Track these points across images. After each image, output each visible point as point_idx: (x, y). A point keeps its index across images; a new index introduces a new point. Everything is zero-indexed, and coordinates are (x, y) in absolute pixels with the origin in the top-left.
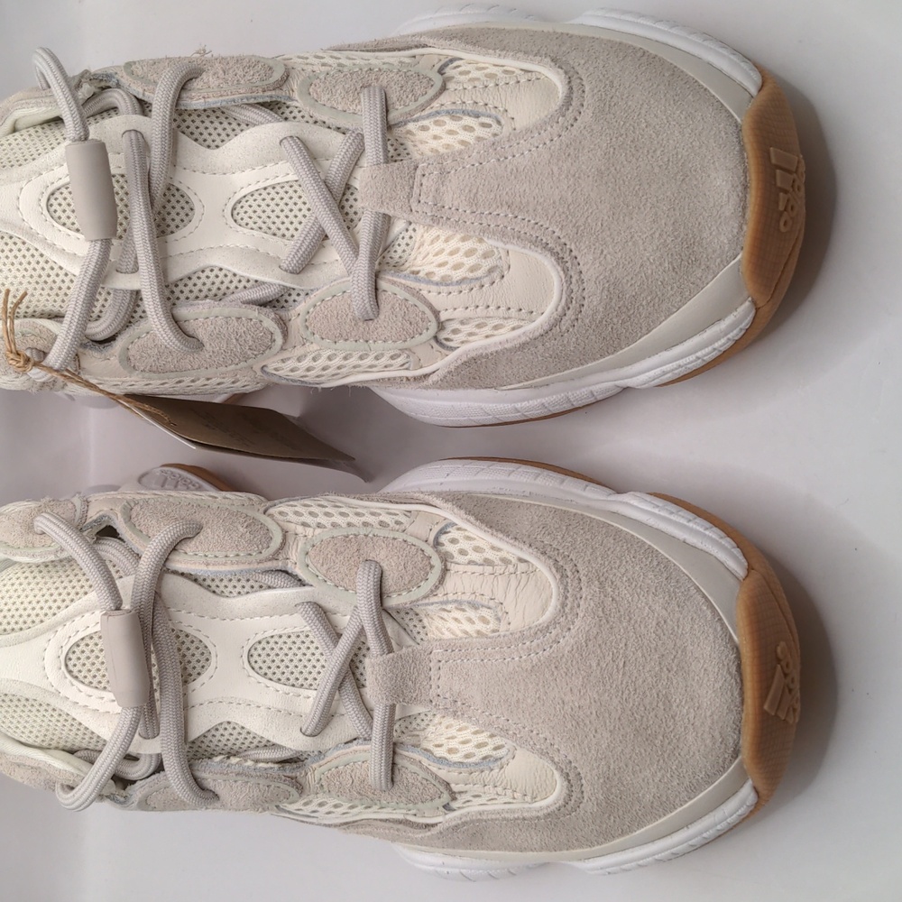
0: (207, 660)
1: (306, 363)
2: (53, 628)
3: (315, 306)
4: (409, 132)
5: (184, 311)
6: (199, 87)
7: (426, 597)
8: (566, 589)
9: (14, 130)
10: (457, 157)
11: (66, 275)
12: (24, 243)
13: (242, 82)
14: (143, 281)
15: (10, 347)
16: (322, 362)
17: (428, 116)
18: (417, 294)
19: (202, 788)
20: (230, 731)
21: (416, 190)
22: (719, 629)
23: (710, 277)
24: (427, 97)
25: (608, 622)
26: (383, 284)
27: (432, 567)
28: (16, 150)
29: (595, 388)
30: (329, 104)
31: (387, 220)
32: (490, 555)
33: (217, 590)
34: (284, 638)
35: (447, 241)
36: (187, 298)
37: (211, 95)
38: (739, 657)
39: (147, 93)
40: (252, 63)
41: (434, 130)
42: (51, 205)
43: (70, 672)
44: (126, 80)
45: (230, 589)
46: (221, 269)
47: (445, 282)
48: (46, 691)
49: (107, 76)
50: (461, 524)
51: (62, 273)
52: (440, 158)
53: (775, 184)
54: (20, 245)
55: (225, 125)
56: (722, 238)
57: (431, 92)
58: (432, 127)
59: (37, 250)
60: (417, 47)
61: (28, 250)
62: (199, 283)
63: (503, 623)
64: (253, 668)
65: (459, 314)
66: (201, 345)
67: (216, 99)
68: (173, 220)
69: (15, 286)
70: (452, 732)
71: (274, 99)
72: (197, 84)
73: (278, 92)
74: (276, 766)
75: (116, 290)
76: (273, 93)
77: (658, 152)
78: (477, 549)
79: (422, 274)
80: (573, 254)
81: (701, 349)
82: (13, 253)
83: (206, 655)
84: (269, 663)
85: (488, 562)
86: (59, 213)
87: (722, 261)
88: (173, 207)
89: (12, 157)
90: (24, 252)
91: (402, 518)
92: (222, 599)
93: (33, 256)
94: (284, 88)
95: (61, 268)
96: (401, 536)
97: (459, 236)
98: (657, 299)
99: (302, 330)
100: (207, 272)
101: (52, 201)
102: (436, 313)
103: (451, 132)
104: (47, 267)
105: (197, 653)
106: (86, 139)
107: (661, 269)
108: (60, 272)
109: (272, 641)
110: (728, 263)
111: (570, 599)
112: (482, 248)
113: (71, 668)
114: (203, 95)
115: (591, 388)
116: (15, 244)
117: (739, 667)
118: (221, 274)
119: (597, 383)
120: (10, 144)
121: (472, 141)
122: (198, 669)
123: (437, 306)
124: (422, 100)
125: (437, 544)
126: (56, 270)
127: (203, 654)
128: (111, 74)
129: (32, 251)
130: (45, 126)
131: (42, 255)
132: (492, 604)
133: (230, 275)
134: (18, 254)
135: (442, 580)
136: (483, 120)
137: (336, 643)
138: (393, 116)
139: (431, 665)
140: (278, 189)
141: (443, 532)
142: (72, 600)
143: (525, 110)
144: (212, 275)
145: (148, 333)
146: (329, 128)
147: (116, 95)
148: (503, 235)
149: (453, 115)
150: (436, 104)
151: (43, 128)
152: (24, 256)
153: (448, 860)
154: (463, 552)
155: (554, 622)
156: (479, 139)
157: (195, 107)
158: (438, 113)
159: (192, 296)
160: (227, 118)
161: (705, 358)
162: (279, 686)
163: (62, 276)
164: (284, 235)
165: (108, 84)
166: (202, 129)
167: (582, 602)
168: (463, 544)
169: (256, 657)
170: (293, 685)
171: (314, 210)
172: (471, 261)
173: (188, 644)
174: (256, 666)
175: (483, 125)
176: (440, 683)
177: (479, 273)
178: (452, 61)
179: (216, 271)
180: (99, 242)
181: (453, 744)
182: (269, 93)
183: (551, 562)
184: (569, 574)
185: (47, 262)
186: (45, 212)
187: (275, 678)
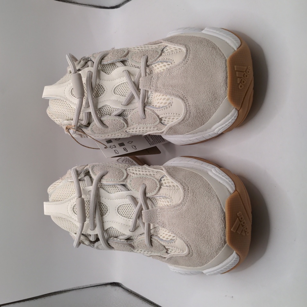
0: (107, 210)
1: (135, 130)
2: (70, 200)
3: (132, 115)
4: (153, 67)
5: (103, 119)
7: (155, 195)
8: (185, 194)
10: (161, 73)
14: (91, 110)
16: (138, 129)
17: (156, 63)
18: (153, 112)
19: (110, 246)
20: (113, 229)
21: (152, 83)
22: (220, 207)
23: (221, 103)
24: (156, 57)
25: (194, 204)
26: (146, 109)
27: (157, 187)
29: (210, 134)
30: (135, 61)
31: (146, 92)
32: (171, 184)
33: (109, 192)
34: (126, 205)
35: (159, 96)
36: (104, 115)
38: (224, 215)
41: (158, 66)
42: (72, 92)
43: (74, 212)
44: (92, 58)
45: (112, 192)
47: (159, 107)
48: (68, 216)
50: (167, 176)
52: (158, 74)
53: (236, 76)
56: (222, 92)
57: (158, 56)
58: (157, 66)
60: (160, 43)
63: (172, 203)
64: (119, 213)
65: (165, 116)
66: (107, 127)
68: (100, 93)
70: (164, 232)
71: (124, 60)
72: (106, 58)
73: (125, 58)
74: (125, 241)
76: (123, 58)
77: (206, 70)
78: (169, 183)
79: (154, 106)
80: (186, 98)
81: (226, 122)
83: (107, 209)
84: (122, 212)
85: (170, 186)
87: (223, 98)
88: (100, 90)
91: (155, 173)
92: (110, 194)
94: (127, 57)
96: (152, 178)
97: (162, 95)
98: (209, 110)
99: (131, 122)
102: (158, 116)
103: (161, 67)
105: (105, 208)
107: (208, 101)
109: (123, 206)
110: (224, 98)
111: (186, 197)
112: (167, 98)
113: (74, 211)
114: (107, 60)
115: (209, 134)
117: (225, 218)
119: (210, 132)
121: (165, 69)
122: (105, 213)
123: (158, 114)
124: (155, 58)
125: (161, 180)
127: (106, 209)
131: (69, 104)
132: (169, 197)
133: (113, 108)
135: (159, 190)
136: (168, 63)
137: (136, 206)
138: (148, 63)
139: (157, 213)
140: (124, 84)
141: (163, 177)
142: (72, 195)
143: (177, 59)
145: (95, 124)
146: (136, 67)
147: (89, 62)
148: (170, 94)
149: (162, 62)
150: (158, 59)
153: (175, 268)
154: (165, 183)
155: (181, 203)
156: (167, 68)
158: (158, 62)
159: (105, 114)
161: (229, 125)
162: (124, 218)
167: (188, 198)
168: (166, 181)
169: (119, 210)
170: (128, 218)
171: (130, 89)
172: (164, 101)
173: (102, 206)
174: (119, 212)
175: (169, 65)
176: (160, 218)
177: (166, 105)
178: (166, 47)
179: (108, 106)
181: (164, 235)
182: (122, 58)
183: (183, 187)
184: (186, 190)
185: (70, 106)
186: (70, 94)
187: (124, 216)
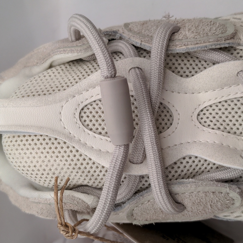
5: (177, 189)
6: (180, 38)
9: (51, 67)
11: (94, 163)
12: (65, 143)
13: (210, 34)
15: (61, 220)
28: (55, 79)
37: (189, 43)
39: (143, 43)
40: (212, 22)
42: (82, 117)
44: (126, 34)
46: (196, 157)
49: (114, 32)
51: (91, 163)
54: (62, 144)
55: (191, 62)
59: (74, 147)
61: (68, 147)
62: (182, 166)
66: (184, 209)
67: (193, 46)
69: (59, 171)
71: (230, 45)
72: (177, 36)
73: (230, 41)
75: (130, 175)
82: (58, 150)
86: (88, 122)
89: (53, 85)
90: (65, 148)
93: (71, 151)
94: (235, 38)
95: (90, 159)
100: (187, 159)
101: (83, 114)
104: (81, 159)
106: (115, 76)
108: (89, 162)
114: (184, 43)
116: (59, 143)
118: (197, 161)
120: (50, 76)
126: (87, 160)
128: (116, 31)
129: (71, 148)
130: (71, 64)
131: (77, 151)
134: (61, 150)
140: (229, 102)
144: (191, 161)
145: (149, 201)
147: (120, 44)
151: (70, 65)
152: (65, 152)
157: (178, 52)
160: (192, 57)
163: (91, 164)
164: (235, 133)
165: (113, 38)
166: (176, 65)
179: (193, 159)
180: (123, 146)
185: (81, 155)
186: (79, 122)
